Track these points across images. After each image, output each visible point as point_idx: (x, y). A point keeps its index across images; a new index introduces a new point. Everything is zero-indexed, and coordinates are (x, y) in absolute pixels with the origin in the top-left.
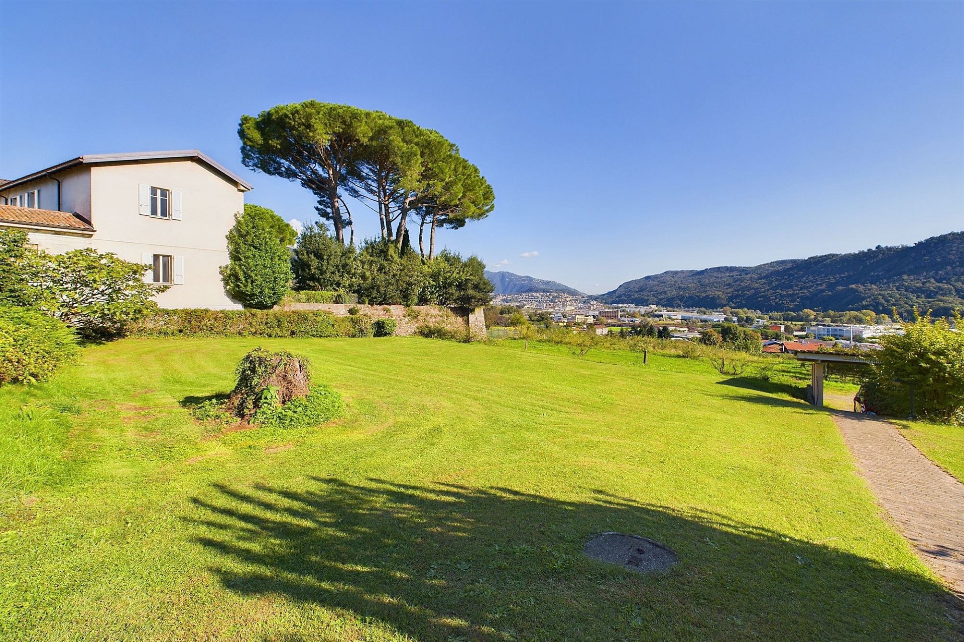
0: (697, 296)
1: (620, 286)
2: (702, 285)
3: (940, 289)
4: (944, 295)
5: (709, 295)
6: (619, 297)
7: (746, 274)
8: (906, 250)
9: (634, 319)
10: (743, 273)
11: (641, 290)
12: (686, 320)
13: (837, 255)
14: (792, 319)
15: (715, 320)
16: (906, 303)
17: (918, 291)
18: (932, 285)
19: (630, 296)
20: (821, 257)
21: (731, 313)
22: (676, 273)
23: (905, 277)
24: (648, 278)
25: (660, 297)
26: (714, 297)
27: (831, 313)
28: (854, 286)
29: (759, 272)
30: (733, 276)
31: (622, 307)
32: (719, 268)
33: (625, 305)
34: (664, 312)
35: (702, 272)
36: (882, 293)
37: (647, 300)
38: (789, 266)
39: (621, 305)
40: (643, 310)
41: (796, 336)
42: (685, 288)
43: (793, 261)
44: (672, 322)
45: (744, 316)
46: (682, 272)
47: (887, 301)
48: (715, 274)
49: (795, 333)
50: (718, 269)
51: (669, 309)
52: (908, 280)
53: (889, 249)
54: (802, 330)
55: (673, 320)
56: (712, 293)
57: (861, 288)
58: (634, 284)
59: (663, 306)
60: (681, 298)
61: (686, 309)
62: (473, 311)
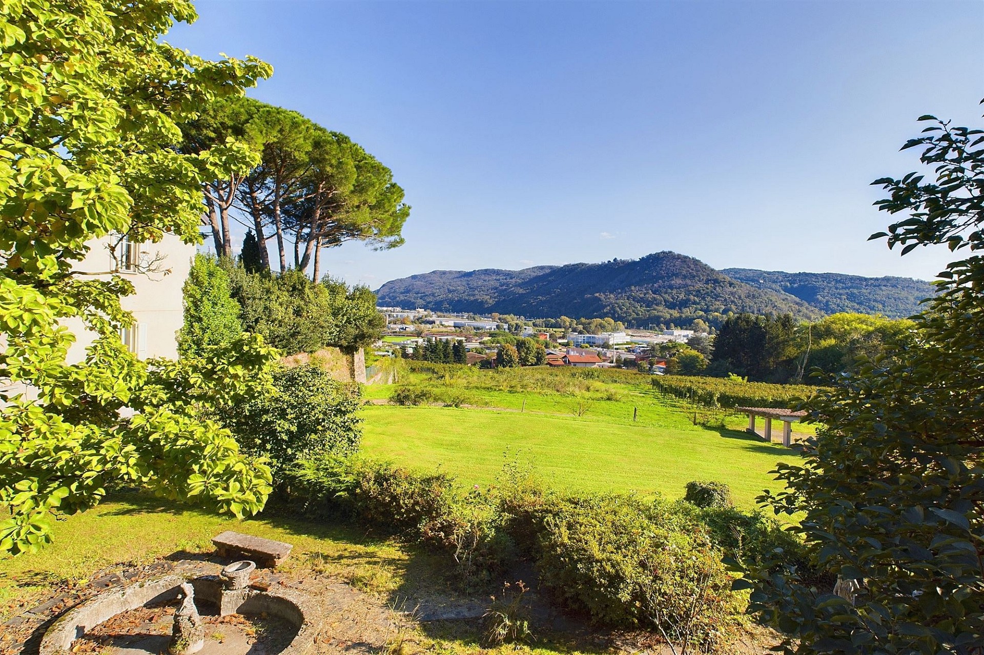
0: (465, 300)
1: (384, 285)
2: (470, 288)
3: (655, 299)
4: (657, 305)
5: (477, 300)
6: (383, 298)
7: (511, 278)
8: (634, 263)
9: (404, 326)
10: (508, 278)
11: (407, 291)
12: (459, 328)
13: (586, 264)
14: (553, 326)
15: (487, 327)
16: (633, 311)
17: (641, 301)
18: (651, 295)
19: (395, 298)
20: (573, 265)
21: (500, 319)
22: (444, 273)
23: (633, 288)
24: (414, 277)
25: (428, 300)
26: (482, 301)
27: (583, 320)
28: (597, 295)
29: (523, 276)
30: (499, 280)
31: (386, 311)
32: (486, 270)
33: (390, 308)
34: (434, 318)
35: (469, 274)
36: (618, 301)
37: (414, 303)
38: (548, 271)
39: (385, 309)
40: (411, 315)
41: (560, 344)
42: (454, 291)
43: (550, 267)
44: (444, 330)
45: (513, 323)
46: (450, 272)
47: (621, 309)
48: (483, 277)
49: (560, 341)
50: (486, 272)
51: (439, 314)
52: (636, 291)
53: (623, 262)
54: (563, 337)
55: (446, 327)
56: (480, 296)
57: (602, 297)
58: (400, 284)
59: (432, 310)
60: (451, 302)
61: (455, 314)
62: (357, 350)
